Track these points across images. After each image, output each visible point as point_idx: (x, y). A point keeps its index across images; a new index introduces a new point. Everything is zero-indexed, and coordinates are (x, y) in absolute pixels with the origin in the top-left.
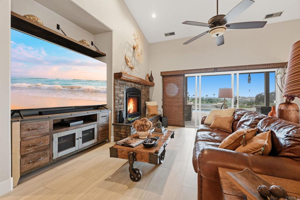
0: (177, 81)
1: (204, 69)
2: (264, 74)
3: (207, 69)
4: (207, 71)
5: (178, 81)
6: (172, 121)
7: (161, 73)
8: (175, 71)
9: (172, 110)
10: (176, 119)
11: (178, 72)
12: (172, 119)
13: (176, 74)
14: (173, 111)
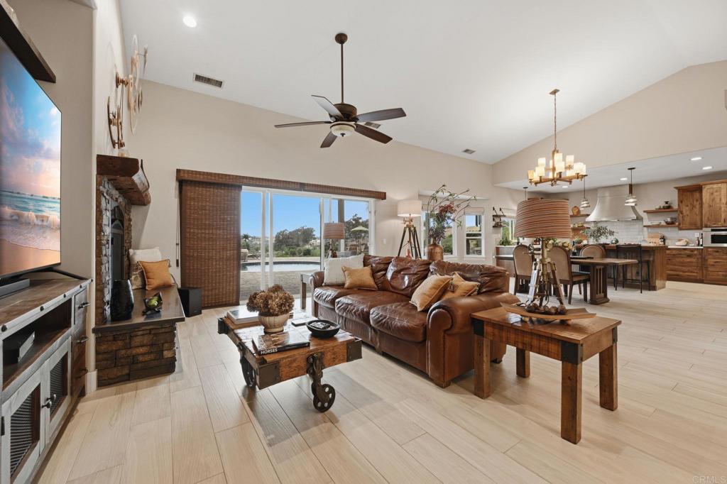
0: (224, 199)
1: (284, 181)
2: (337, 201)
3: (289, 182)
4: (288, 186)
5: (226, 198)
6: (208, 296)
7: (178, 171)
8: (219, 174)
9: (208, 269)
10: (219, 289)
11: (227, 178)
12: (208, 290)
13: (221, 181)
14: (210, 270)
